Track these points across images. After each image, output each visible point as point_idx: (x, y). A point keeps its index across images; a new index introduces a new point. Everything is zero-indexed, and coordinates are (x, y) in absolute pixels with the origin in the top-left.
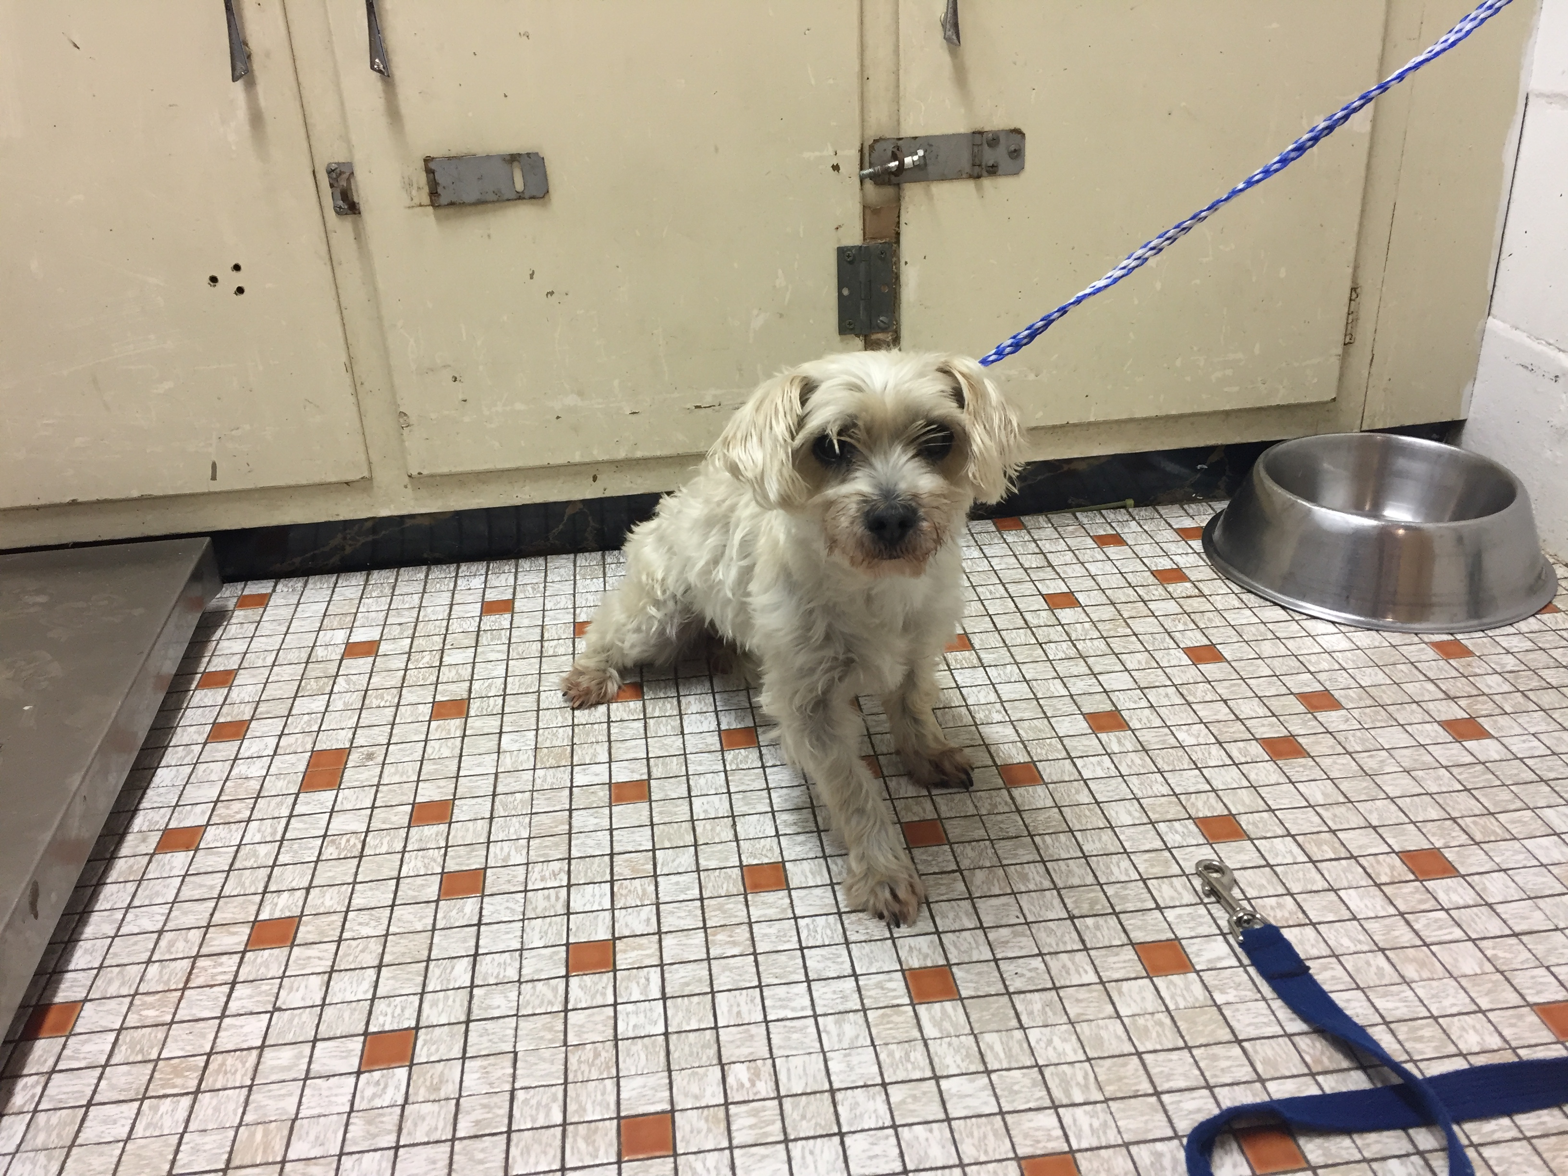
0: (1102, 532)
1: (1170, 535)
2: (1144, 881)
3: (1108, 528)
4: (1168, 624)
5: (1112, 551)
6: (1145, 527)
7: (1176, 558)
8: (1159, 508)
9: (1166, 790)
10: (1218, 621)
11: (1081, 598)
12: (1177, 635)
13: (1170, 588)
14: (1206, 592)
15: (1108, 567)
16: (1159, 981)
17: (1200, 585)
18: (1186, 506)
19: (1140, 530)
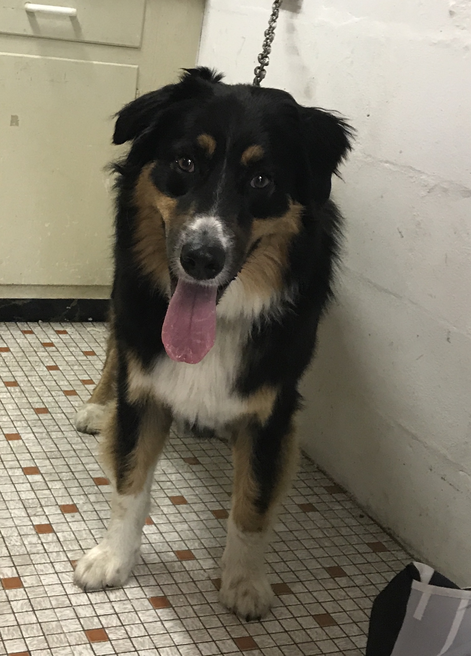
0: (26, 329)
1: (53, 332)
2: (12, 421)
3: (28, 328)
4: (43, 359)
5: (28, 336)
6: (44, 329)
7: (52, 340)
8: (51, 323)
9: (26, 401)
10: (61, 359)
11: (11, 349)
12: (45, 363)
13: (47, 348)
14: (60, 350)
15: (25, 341)
16: (10, 442)
17: (59, 348)
18: (62, 323)
19: (41, 329)
